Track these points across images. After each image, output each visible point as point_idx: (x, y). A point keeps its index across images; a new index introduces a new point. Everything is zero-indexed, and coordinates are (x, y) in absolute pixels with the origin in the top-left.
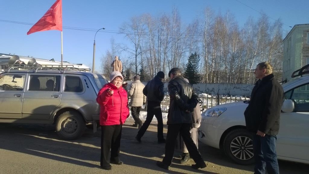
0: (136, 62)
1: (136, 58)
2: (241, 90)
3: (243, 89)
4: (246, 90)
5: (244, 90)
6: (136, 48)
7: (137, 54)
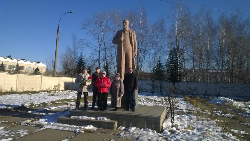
0: (99, 58)
1: (99, 54)
2: (228, 90)
3: (230, 89)
4: (234, 90)
5: (232, 90)
6: (99, 44)
7: (100, 51)
